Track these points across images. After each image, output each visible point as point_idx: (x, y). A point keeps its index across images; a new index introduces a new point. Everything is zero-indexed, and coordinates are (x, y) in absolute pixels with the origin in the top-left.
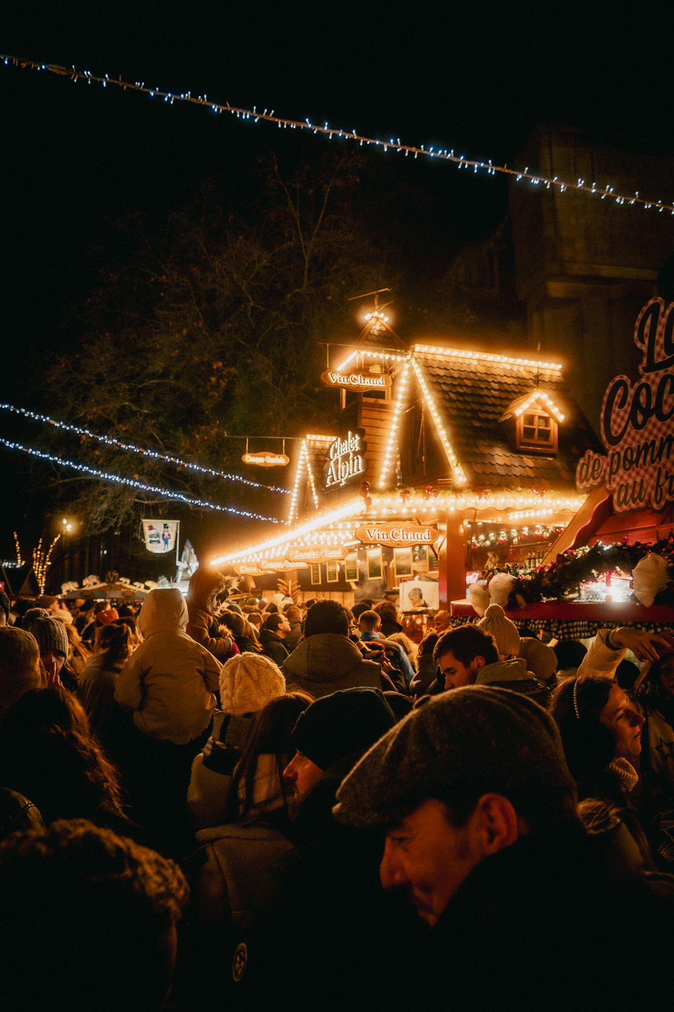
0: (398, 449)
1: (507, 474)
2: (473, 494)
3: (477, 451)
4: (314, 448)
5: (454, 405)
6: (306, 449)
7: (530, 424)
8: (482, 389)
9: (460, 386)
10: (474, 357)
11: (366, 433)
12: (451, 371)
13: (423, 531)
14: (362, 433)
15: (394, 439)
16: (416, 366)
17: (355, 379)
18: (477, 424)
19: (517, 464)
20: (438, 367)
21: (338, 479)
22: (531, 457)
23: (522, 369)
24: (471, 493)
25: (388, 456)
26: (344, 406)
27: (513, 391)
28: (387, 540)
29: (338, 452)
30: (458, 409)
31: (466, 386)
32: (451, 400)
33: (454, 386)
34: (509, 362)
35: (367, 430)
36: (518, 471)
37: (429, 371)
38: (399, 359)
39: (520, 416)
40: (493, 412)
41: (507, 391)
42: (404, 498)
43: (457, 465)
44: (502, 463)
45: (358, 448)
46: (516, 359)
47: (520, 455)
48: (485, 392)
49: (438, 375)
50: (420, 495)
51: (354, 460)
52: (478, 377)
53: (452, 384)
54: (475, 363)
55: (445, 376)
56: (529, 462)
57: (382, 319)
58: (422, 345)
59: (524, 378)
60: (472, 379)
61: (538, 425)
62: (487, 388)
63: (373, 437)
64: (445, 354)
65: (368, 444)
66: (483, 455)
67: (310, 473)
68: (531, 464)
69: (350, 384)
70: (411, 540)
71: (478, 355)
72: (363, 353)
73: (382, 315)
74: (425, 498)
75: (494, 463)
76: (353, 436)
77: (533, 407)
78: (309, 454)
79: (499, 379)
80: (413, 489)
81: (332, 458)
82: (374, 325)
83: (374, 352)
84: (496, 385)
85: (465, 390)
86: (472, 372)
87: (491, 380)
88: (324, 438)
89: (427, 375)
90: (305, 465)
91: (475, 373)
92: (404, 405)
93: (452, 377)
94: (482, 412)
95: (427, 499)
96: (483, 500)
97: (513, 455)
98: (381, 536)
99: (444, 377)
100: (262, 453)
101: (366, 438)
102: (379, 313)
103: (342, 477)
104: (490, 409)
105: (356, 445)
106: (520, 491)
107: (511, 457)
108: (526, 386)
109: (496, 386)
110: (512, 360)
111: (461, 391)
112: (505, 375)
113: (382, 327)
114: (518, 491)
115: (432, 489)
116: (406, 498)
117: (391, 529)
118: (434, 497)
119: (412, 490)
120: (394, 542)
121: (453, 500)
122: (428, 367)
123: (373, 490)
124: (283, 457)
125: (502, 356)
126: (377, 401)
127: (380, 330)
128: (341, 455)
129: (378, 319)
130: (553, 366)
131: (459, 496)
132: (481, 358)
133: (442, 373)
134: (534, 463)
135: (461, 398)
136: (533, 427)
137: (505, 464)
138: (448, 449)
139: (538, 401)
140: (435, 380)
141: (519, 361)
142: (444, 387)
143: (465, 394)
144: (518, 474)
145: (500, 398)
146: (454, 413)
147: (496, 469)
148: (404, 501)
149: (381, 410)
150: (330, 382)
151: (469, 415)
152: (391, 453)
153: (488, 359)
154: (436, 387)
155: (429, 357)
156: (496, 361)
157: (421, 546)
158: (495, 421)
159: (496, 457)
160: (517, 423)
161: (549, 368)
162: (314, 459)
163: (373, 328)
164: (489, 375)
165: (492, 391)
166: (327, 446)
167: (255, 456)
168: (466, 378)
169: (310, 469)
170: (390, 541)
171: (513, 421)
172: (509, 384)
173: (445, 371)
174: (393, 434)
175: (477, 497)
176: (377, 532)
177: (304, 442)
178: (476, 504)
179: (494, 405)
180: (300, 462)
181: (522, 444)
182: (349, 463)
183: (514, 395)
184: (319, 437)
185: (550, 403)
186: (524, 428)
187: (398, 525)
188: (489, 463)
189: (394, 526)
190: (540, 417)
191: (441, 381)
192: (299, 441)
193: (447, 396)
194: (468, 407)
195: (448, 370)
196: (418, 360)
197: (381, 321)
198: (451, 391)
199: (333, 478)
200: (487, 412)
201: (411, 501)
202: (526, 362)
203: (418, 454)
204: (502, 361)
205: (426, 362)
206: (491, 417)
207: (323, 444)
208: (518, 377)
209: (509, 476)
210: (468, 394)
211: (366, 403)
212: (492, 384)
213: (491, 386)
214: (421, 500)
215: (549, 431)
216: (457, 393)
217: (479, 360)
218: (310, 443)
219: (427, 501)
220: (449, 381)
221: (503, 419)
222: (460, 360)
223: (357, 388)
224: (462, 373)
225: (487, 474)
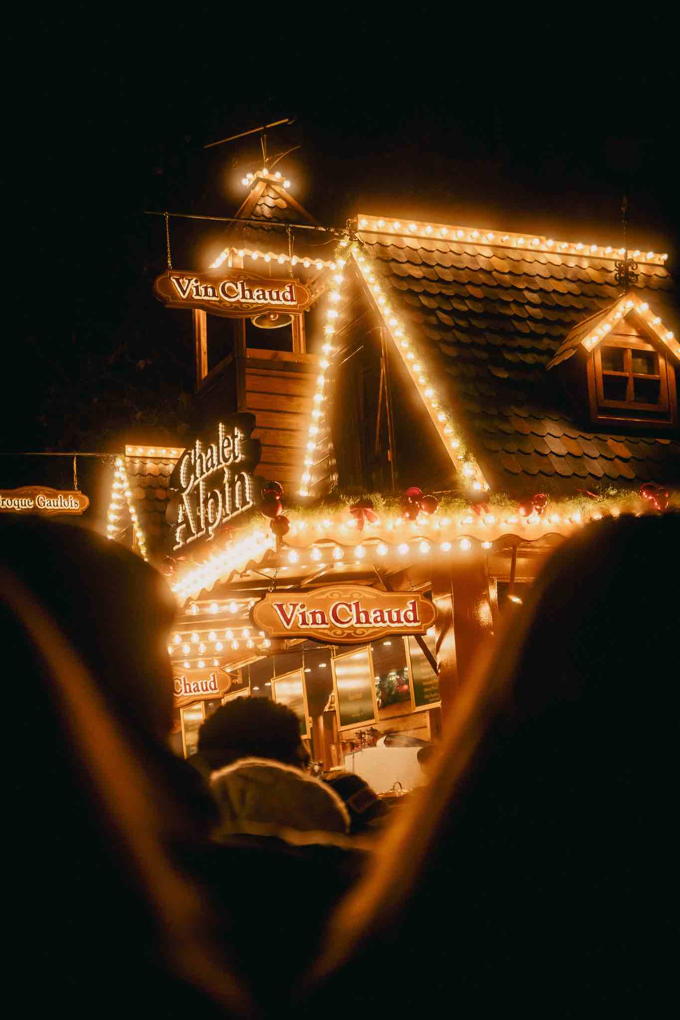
0: (330, 445)
1: (574, 474)
2: (512, 505)
3: (506, 428)
4: (142, 474)
5: (449, 337)
6: (124, 477)
7: (615, 369)
8: (506, 304)
9: (460, 298)
10: (484, 242)
11: (257, 424)
12: (437, 268)
13: (402, 602)
14: (248, 423)
15: (320, 426)
16: (360, 259)
17: (230, 289)
18: (503, 375)
19: (596, 453)
20: (408, 262)
21: (199, 529)
22: (623, 438)
23: (585, 264)
24: (508, 503)
25: (309, 462)
26: (205, 373)
27: (572, 308)
28: (324, 626)
29: (198, 472)
30: (458, 344)
31: (471, 298)
32: (441, 327)
33: (448, 298)
34: (559, 251)
35: (260, 418)
36: (598, 467)
37: (390, 269)
38: (319, 264)
39: (594, 350)
40: (533, 350)
41: (558, 308)
42: (359, 516)
43: (466, 459)
44: (563, 451)
45: (240, 457)
46: (573, 245)
47: (601, 436)
48: (514, 310)
49: (411, 277)
50: (395, 509)
51: (232, 484)
52: (495, 279)
53: (441, 294)
54: (487, 252)
55: (424, 278)
56: (619, 448)
57: (280, 184)
58: (371, 217)
59: (593, 282)
60: (484, 284)
61: (634, 370)
62: (515, 302)
63: (273, 433)
64: (423, 234)
65: (264, 449)
66: (520, 436)
67: (136, 526)
68: (625, 452)
69: (221, 301)
70: (377, 625)
71: (491, 236)
72: (241, 253)
73: (278, 176)
74: (407, 515)
75: (547, 452)
76: (229, 431)
77: (622, 332)
78: (132, 488)
79: (541, 284)
80: (379, 496)
81: (184, 486)
82: (263, 196)
83: (265, 252)
84: (535, 296)
85: (471, 307)
86: (481, 269)
87: (522, 287)
88: (162, 452)
89: (387, 277)
90: (124, 513)
91: (488, 273)
92: (337, 349)
93: (441, 281)
94: (512, 350)
95: (412, 518)
96: (534, 517)
97: (583, 434)
98: (310, 619)
99: (424, 281)
100: (28, 489)
101: (256, 434)
102: (272, 172)
103: (208, 524)
104: (526, 343)
105: (236, 451)
106: (614, 497)
107: (580, 440)
108: (596, 296)
109: (534, 298)
110: (563, 246)
111: (463, 308)
112: (552, 277)
113: (280, 201)
114: (609, 496)
115: (421, 495)
116: (365, 517)
117: (332, 601)
118: (426, 513)
119: (378, 500)
120: (339, 632)
121: (469, 520)
122: (387, 261)
123: (289, 502)
124: (75, 496)
125: (543, 238)
126: (277, 354)
127: (275, 206)
128: (204, 476)
129: (269, 184)
130: (650, 256)
131: (482, 511)
132: (499, 243)
133: (417, 272)
134: (631, 450)
135: (462, 323)
136: (623, 374)
137: (569, 453)
138: (444, 425)
139: (630, 319)
140: (405, 286)
141: (579, 247)
142: (424, 301)
143: (470, 314)
144: (600, 473)
145: (545, 321)
146: (451, 352)
147: (551, 464)
148: (361, 524)
149: (287, 374)
150: (175, 296)
151: (484, 355)
152: (317, 455)
153: (514, 245)
154: (408, 299)
155: (389, 241)
156: (530, 247)
157: (396, 637)
158: (540, 366)
159: (548, 439)
160: (590, 368)
161: (643, 260)
162: (143, 496)
163: (260, 202)
164: (519, 275)
165: (527, 307)
166: (171, 468)
167: (12, 497)
168: (470, 283)
169: (134, 518)
170: (330, 629)
171: (580, 360)
172: (563, 294)
173: (424, 269)
174: (317, 414)
175: (522, 511)
176: (299, 610)
177: (119, 462)
178: (519, 525)
179: (533, 336)
180: (114, 506)
181: (603, 410)
182: (223, 492)
183: (573, 316)
184: (151, 451)
185: (655, 322)
186: (604, 375)
187: (345, 592)
188: (536, 451)
189: (336, 596)
190: (637, 353)
191: (417, 289)
192: (108, 460)
193: (433, 320)
194: (480, 341)
195: (432, 267)
196: (366, 247)
197: (277, 188)
198: (440, 309)
199: (188, 526)
200: (521, 349)
201: (378, 522)
202: (593, 249)
203: (378, 447)
204: (543, 248)
205: (382, 252)
206: (529, 359)
207: (161, 465)
208: (579, 280)
209: (581, 477)
210: (480, 314)
211: (253, 360)
212: (527, 294)
213: (524, 297)
214: (399, 521)
215: (658, 382)
216: (454, 313)
217: (495, 247)
218: (133, 463)
219: (413, 523)
220: (435, 289)
221: (557, 362)
222: (455, 247)
223: (236, 308)
224: (461, 272)
225: (534, 475)
